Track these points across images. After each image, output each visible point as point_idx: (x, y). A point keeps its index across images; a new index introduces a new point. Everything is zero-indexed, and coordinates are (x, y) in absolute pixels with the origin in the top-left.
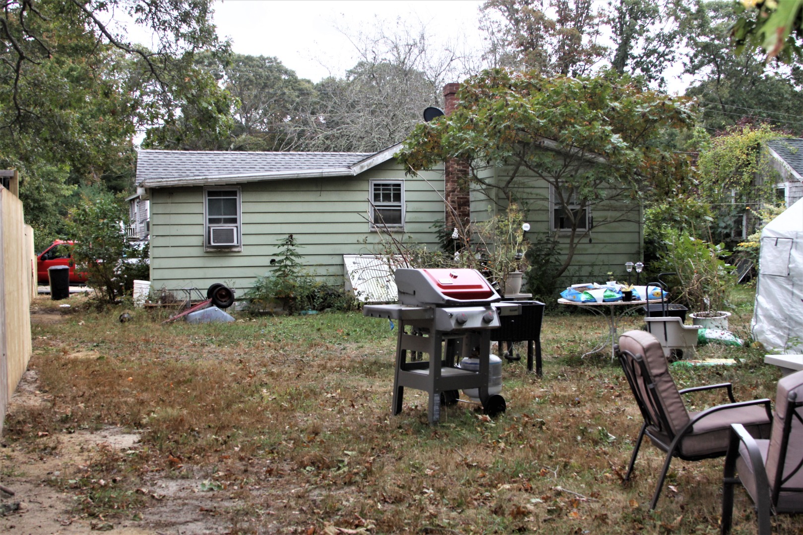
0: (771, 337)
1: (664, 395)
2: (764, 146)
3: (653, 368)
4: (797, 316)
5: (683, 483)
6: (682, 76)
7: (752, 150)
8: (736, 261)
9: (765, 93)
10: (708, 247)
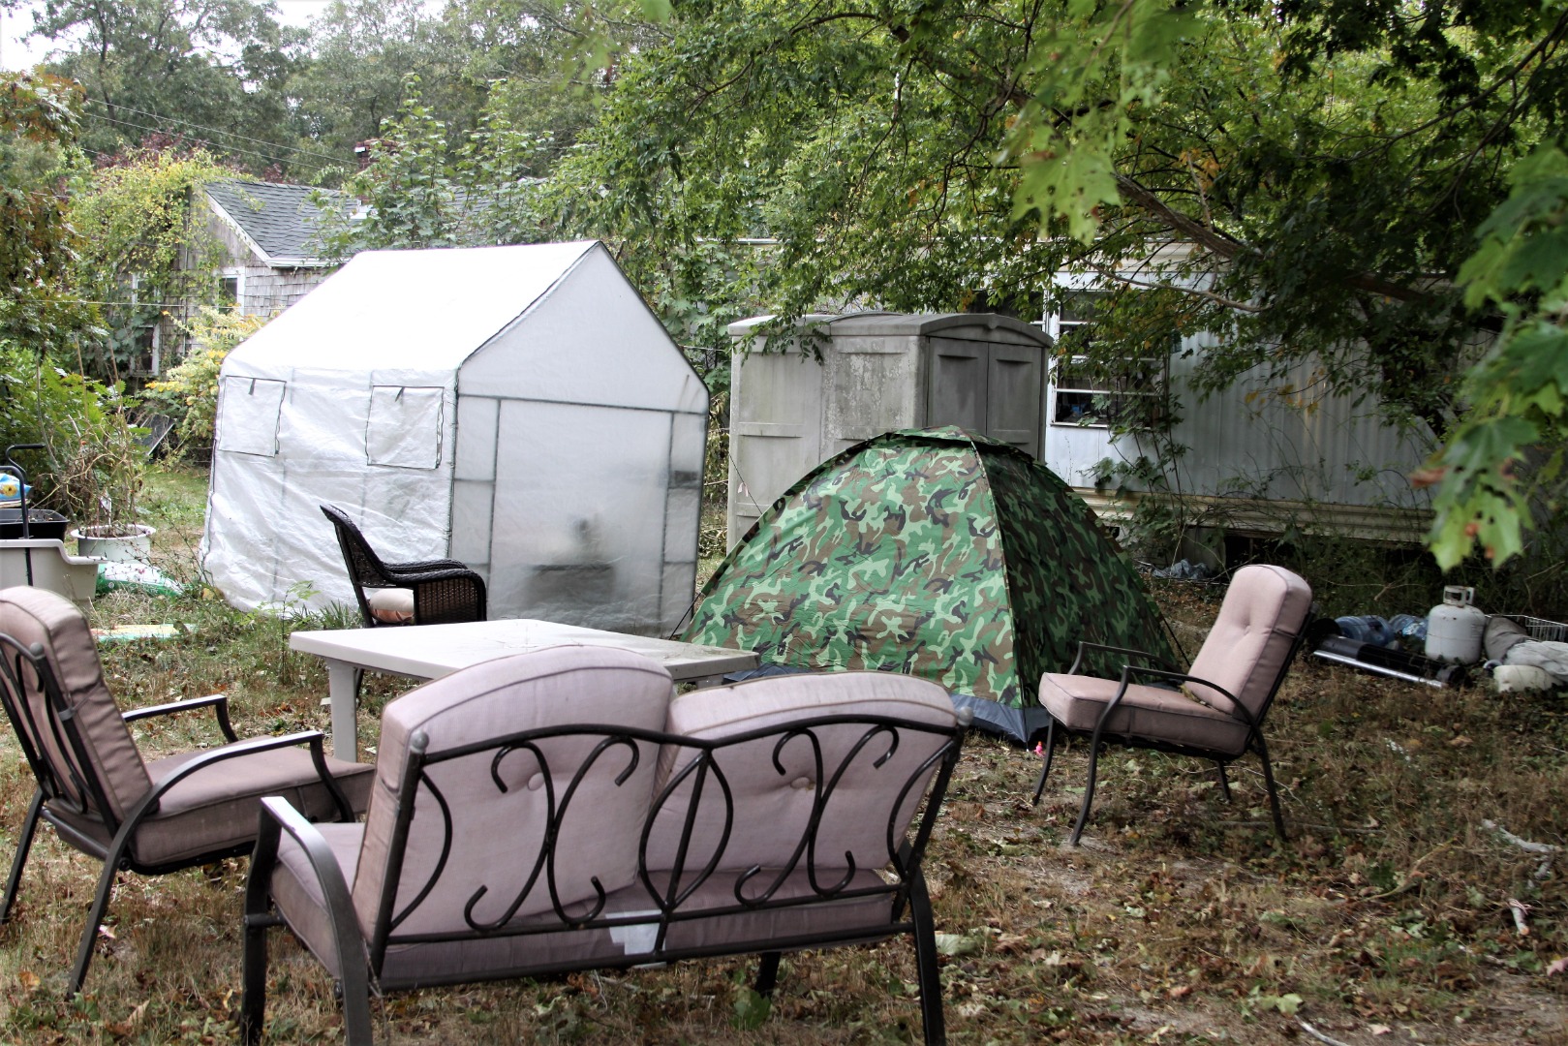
0: (242, 579)
1: (94, 732)
2: (200, 192)
3: (69, 674)
4: (293, 536)
5: (125, 918)
6: (31, 39)
7: (175, 198)
8: (140, 418)
9: (192, 90)
10: (91, 389)
